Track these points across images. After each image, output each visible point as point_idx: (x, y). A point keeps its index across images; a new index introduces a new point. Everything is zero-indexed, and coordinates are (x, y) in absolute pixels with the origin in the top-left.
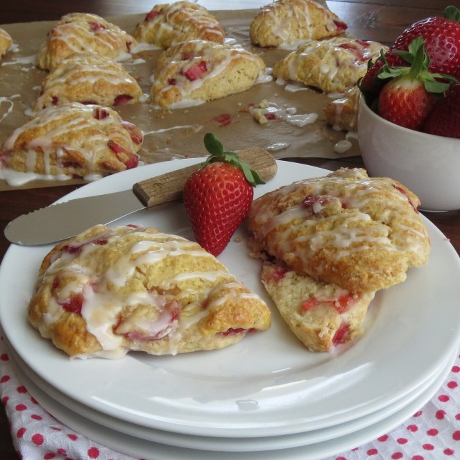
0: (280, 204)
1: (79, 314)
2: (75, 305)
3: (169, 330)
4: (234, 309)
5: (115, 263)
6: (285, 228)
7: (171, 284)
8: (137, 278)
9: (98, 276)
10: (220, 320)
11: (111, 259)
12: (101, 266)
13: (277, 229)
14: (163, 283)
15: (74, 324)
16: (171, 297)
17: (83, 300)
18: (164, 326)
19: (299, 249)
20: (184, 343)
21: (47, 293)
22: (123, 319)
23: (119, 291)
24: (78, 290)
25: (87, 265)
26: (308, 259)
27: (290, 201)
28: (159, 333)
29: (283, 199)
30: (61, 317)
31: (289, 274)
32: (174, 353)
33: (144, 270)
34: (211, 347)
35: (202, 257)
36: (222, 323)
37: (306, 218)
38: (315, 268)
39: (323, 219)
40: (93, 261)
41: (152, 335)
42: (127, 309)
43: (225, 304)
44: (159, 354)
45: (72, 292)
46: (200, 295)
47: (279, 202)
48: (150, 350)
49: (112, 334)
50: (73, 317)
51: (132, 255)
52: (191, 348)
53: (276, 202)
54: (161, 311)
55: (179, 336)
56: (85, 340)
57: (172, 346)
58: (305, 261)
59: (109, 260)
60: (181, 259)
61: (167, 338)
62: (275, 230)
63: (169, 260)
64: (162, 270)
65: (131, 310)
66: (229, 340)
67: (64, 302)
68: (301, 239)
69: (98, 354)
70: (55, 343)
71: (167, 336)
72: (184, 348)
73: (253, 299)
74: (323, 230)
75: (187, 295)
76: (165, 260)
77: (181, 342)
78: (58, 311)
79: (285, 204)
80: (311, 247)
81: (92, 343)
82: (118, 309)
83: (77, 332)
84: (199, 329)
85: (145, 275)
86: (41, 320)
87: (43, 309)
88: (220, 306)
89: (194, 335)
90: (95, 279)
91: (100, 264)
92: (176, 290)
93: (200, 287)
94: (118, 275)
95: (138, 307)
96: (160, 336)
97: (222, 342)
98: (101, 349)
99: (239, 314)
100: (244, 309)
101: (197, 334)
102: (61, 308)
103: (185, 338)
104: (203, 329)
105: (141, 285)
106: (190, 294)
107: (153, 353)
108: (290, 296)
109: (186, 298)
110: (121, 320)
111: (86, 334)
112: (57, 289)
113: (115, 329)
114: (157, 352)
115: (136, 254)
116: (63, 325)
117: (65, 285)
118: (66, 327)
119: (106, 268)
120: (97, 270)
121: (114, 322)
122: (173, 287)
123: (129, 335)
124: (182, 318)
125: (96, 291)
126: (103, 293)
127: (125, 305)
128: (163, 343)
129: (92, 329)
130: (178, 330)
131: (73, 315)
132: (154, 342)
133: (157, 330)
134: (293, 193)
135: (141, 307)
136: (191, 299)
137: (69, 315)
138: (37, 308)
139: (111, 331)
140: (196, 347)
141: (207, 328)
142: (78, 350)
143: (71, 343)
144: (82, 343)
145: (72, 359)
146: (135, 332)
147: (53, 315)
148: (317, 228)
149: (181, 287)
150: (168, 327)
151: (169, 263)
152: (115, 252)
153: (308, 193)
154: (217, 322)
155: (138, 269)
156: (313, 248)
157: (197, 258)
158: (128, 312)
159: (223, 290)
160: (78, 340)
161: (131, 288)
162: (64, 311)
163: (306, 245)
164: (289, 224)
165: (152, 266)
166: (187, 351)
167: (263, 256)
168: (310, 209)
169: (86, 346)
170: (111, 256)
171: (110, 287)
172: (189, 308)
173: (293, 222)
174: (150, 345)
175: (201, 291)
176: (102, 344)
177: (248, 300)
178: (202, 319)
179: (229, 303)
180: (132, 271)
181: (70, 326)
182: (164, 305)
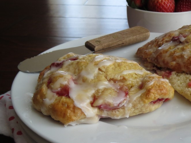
0: (159, 43)
1: (68, 96)
2: (65, 92)
3: (125, 101)
4: (159, 87)
5: (85, 67)
6: (166, 51)
7: (121, 77)
8: (100, 74)
9: (76, 76)
10: (153, 93)
11: (83, 65)
12: (77, 70)
13: (162, 52)
14: (116, 77)
15: (66, 103)
16: (122, 84)
17: (69, 88)
18: (122, 99)
19: (177, 59)
20: (133, 109)
21: (44, 87)
22: (96, 97)
23: (91, 82)
24: (65, 83)
25: (68, 70)
26: (184, 63)
27: (164, 41)
28: (120, 104)
29: (160, 40)
30: (56, 100)
31: (173, 73)
32: (128, 117)
33: (104, 70)
34: (148, 110)
35: (133, 63)
36: (154, 95)
37: (176, 46)
38: (189, 67)
39: (186, 44)
40: (71, 68)
41: (116, 105)
42: (98, 91)
43: (154, 84)
44: (119, 118)
45: (61, 84)
46: (137, 82)
47: (158, 42)
48: (114, 115)
49: (91, 107)
50: (64, 99)
51: (95, 62)
52: (137, 112)
53: (156, 43)
54: (118, 91)
55: (131, 105)
56: (74, 112)
57: (127, 112)
58: (182, 64)
59: (81, 66)
60: (123, 63)
61: (123, 107)
62: (161, 53)
63: (116, 64)
64: (114, 69)
65: (100, 91)
66: (156, 106)
67: (57, 91)
68: (177, 54)
69: (83, 121)
70: (53, 117)
71: (123, 106)
72: (133, 113)
73: (166, 82)
74: (188, 48)
75: (130, 82)
76: (114, 64)
77: (131, 109)
78: (53, 96)
79: (162, 42)
80: (185, 56)
81: (79, 113)
82: (92, 92)
83: (68, 107)
84: (142, 100)
85: (104, 72)
86: (43, 104)
87: (43, 96)
88: (152, 86)
89: (139, 103)
90: (74, 77)
91: (76, 69)
92: (124, 80)
93: (136, 78)
94: (89, 73)
95: (104, 90)
96: (121, 106)
97: (153, 107)
98: (85, 117)
99: (162, 89)
100: (164, 86)
101: (141, 102)
102: (55, 94)
103: (134, 106)
104: (144, 99)
105: (103, 78)
106: (132, 82)
107: (116, 118)
108: (179, 82)
109: (130, 84)
110: (95, 98)
111: (75, 107)
112: (51, 84)
113: (92, 104)
114: (118, 116)
115: (97, 61)
116: (58, 104)
117: (56, 80)
118: (60, 105)
119: (80, 71)
120: (75, 73)
121: (91, 100)
122: (122, 78)
123: (102, 106)
124: (131, 95)
125: (76, 83)
126: (81, 84)
127: (96, 89)
128: (121, 110)
129: (78, 104)
130: (129, 102)
131: (64, 97)
132: (116, 110)
133: (118, 102)
134: (165, 37)
135: (106, 89)
136: (132, 84)
137: (62, 98)
138: (39, 96)
139: (90, 105)
140: (140, 111)
141: (147, 98)
142: (70, 119)
143: (64, 115)
144: (72, 114)
145: (66, 126)
146: (106, 104)
147: (51, 99)
148: (185, 48)
149: (126, 77)
150: (124, 100)
151: (117, 66)
152: (84, 62)
153: (173, 36)
154: (152, 94)
155: (100, 69)
156: (186, 57)
157: (130, 63)
158: (99, 93)
159: (150, 78)
160: (69, 112)
161: (98, 79)
162: (57, 96)
163: (182, 56)
164: (168, 49)
165: (108, 67)
166: (134, 114)
167: (155, 68)
168: (178, 41)
169: (75, 116)
170: (82, 64)
171: (84, 80)
172: (133, 89)
173: (170, 48)
174: (114, 112)
175: (138, 80)
176: (86, 114)
177: (164, 82)
178: (142, 94)
179: (155, 84)
180: (96, 71)
181: (63, 104)
182: (119, 88)
